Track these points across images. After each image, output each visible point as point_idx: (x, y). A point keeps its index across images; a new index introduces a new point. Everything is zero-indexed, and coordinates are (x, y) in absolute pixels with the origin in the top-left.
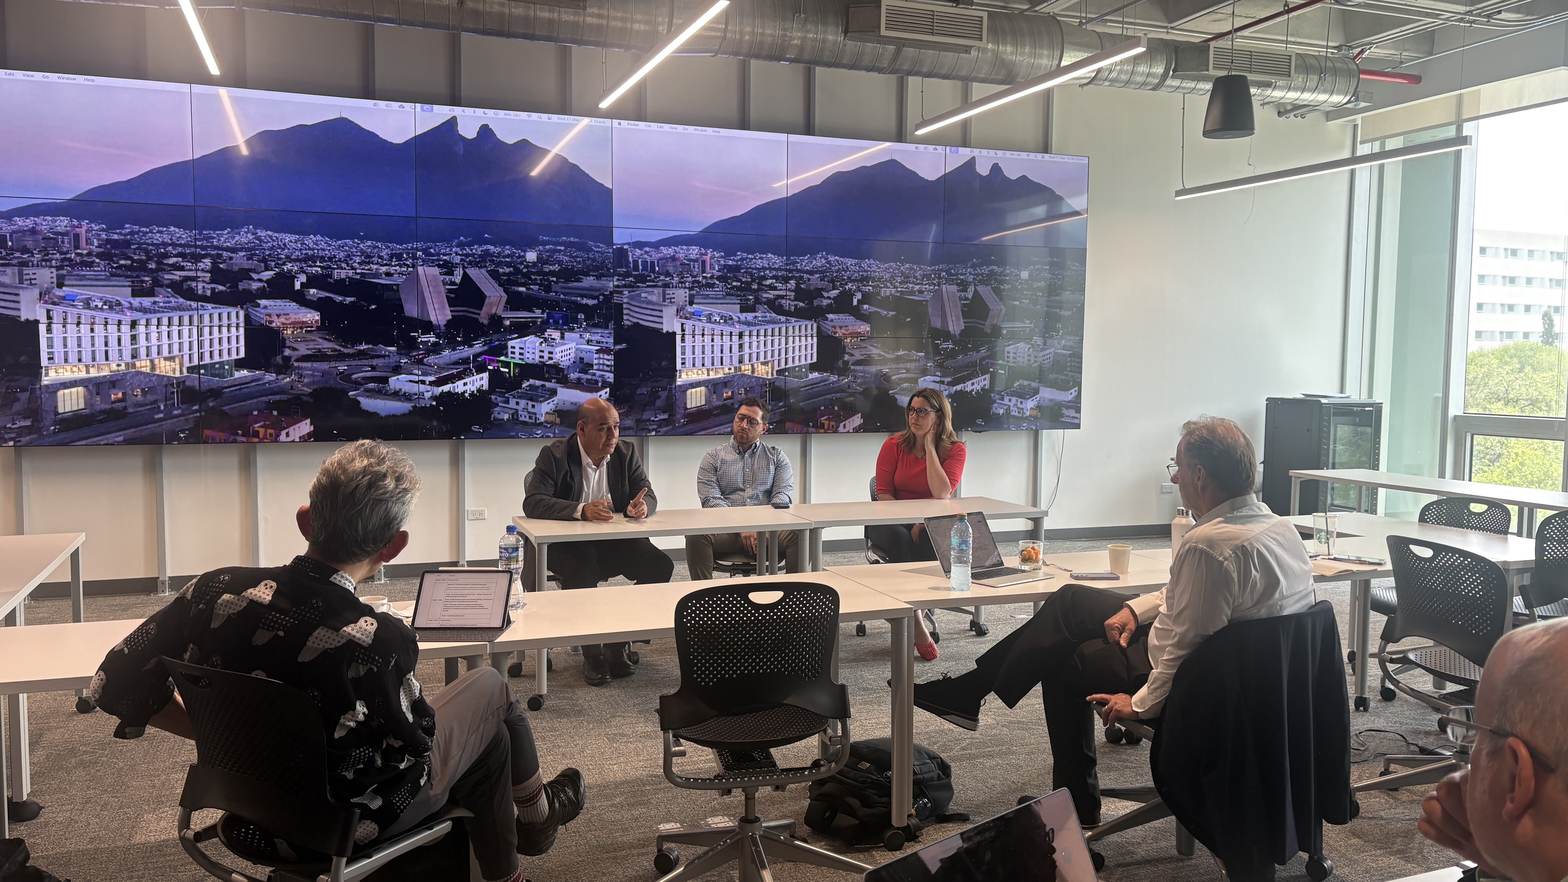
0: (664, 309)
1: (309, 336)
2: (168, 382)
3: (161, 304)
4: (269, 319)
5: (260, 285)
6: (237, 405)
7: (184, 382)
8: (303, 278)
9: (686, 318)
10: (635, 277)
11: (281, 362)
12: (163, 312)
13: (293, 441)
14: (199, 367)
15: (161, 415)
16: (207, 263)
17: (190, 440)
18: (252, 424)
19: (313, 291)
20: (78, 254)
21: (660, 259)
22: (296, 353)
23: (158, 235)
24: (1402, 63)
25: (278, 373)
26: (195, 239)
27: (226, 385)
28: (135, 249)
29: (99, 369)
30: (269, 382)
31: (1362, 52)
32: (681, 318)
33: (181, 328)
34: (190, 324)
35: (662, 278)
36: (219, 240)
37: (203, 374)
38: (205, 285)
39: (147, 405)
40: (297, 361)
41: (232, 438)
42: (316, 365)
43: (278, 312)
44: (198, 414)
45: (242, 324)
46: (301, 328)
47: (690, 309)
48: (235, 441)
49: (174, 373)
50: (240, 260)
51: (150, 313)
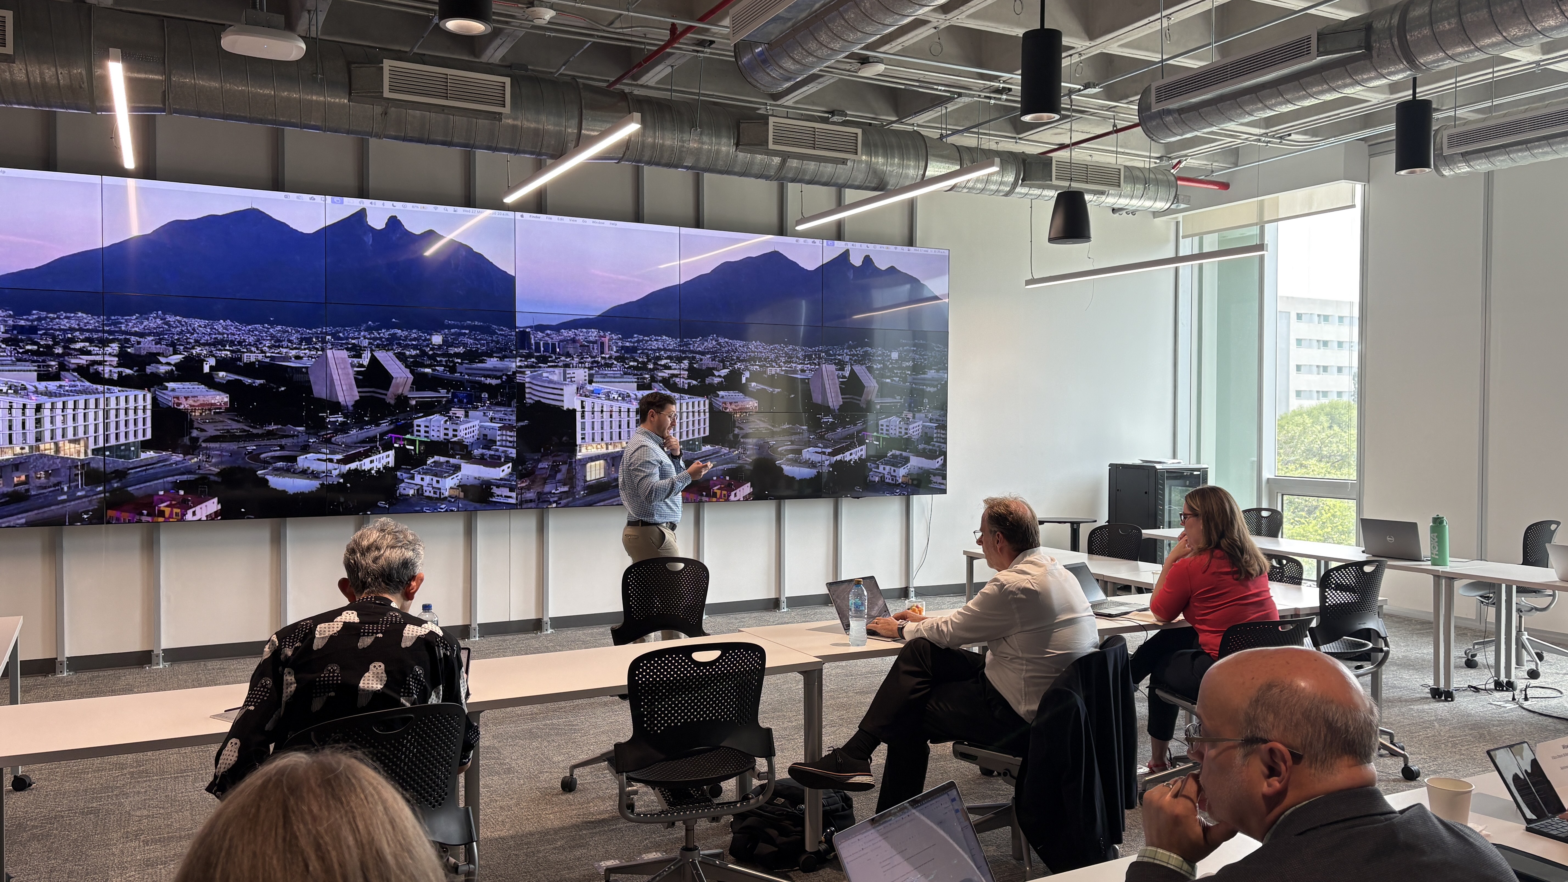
0: (564, 387)
1: (217, 418)
2: (73, 464)
3: (67, 388)
4: (176, 401)
5: (169, 368)
6: (142, 485)
7: (89, 463)
8: (212, 362)
9: (586, 396)
10: (537, 358)
11: (188, 443)
12: (69, 395)
13: (200, 520)
14: (104, 449)
15: (65, 497)
16: (115, 347)
17: (94, 521)
18: (157, 505)
19: (222, 374)
21: (561, 341)
22: (204, 433)
23: (66, 321)
24: (1213, 172)
25: (185, 454)
26: (103, 325)
27: (131, 466)
28: (41, 335)
30: (176, 463)
31: (1179, 162)
32: (581, 395)
33: (87, 411)
34: (96, 407)
35: (563, 358)
36: (127, 325)
37: (108, 456)
38: (112, 369)
39: (50, 487)
40: (204, 441)
41: (138, 517)
42: (224, 445)
43: (186, 395)
44: (103, 495)
45: (149, 407)
46: (210, 410)
47: (589, 387)
48: (140, 521)
49: (79, 455)
50: (148, 345)
51: (56, 396)
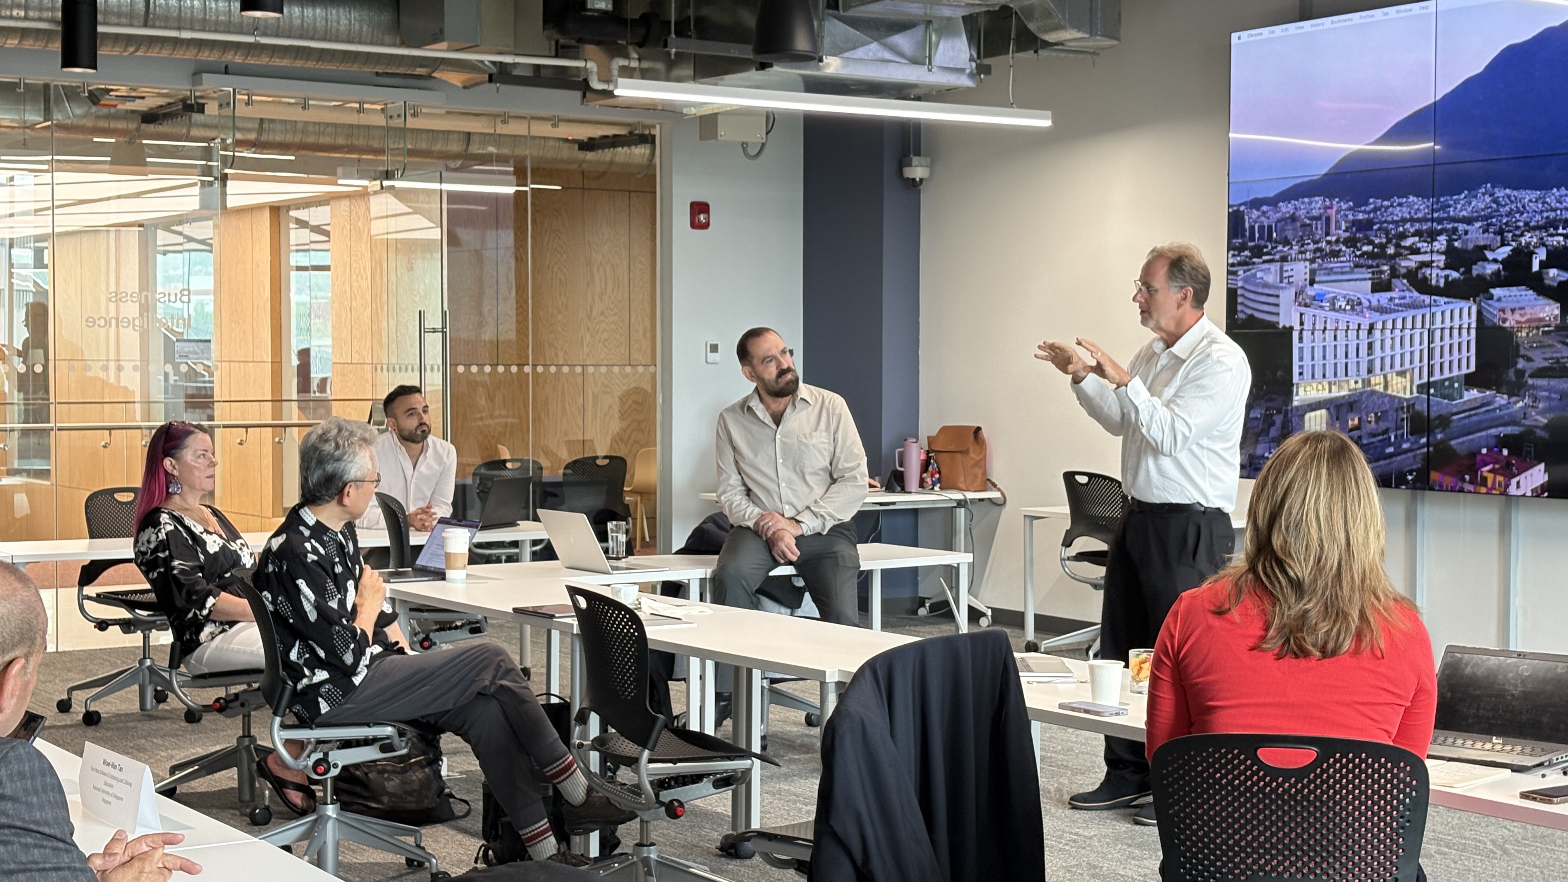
1: (1548, 341)
2: (1398, 404)
3: (1397, 301)
4: (1502, 315)
5: (1495, 267)
6: (1465, 439)
7: (1413, 405)
8: (1541, 255)
11: (1514, 378)
12: (1398, 311)
13: (1524, 495)
14: (1429, 385)
15: (1391, 450)
16: (1441, 242)
17: (1418, 485)
18: (1479, 468)
19: (1553, 272)
20: (1329, 242)
22: (1531, 364)
25: (1510, 395)
26: (1433, 210)
27: (1455, 410)
28: (1376, 231)
29: (1340, 388)
30: (1500, 408)
33: (1413, 332)
34: (1423, 327)
36: (1456, 208)
37: (1433, 395)
38: (1439, 271)
39: (1379, 435)
40: (1532, 376)
41: (1460, 484)
42: (1553, 382)
43: (1512, 307)
44: (1425, 450)
45: (1474, 325)
46: (1538, 328)
48: (1461, 490)
49: (1405, 393)
50: (1475, 235)
51: (1387, 313)
